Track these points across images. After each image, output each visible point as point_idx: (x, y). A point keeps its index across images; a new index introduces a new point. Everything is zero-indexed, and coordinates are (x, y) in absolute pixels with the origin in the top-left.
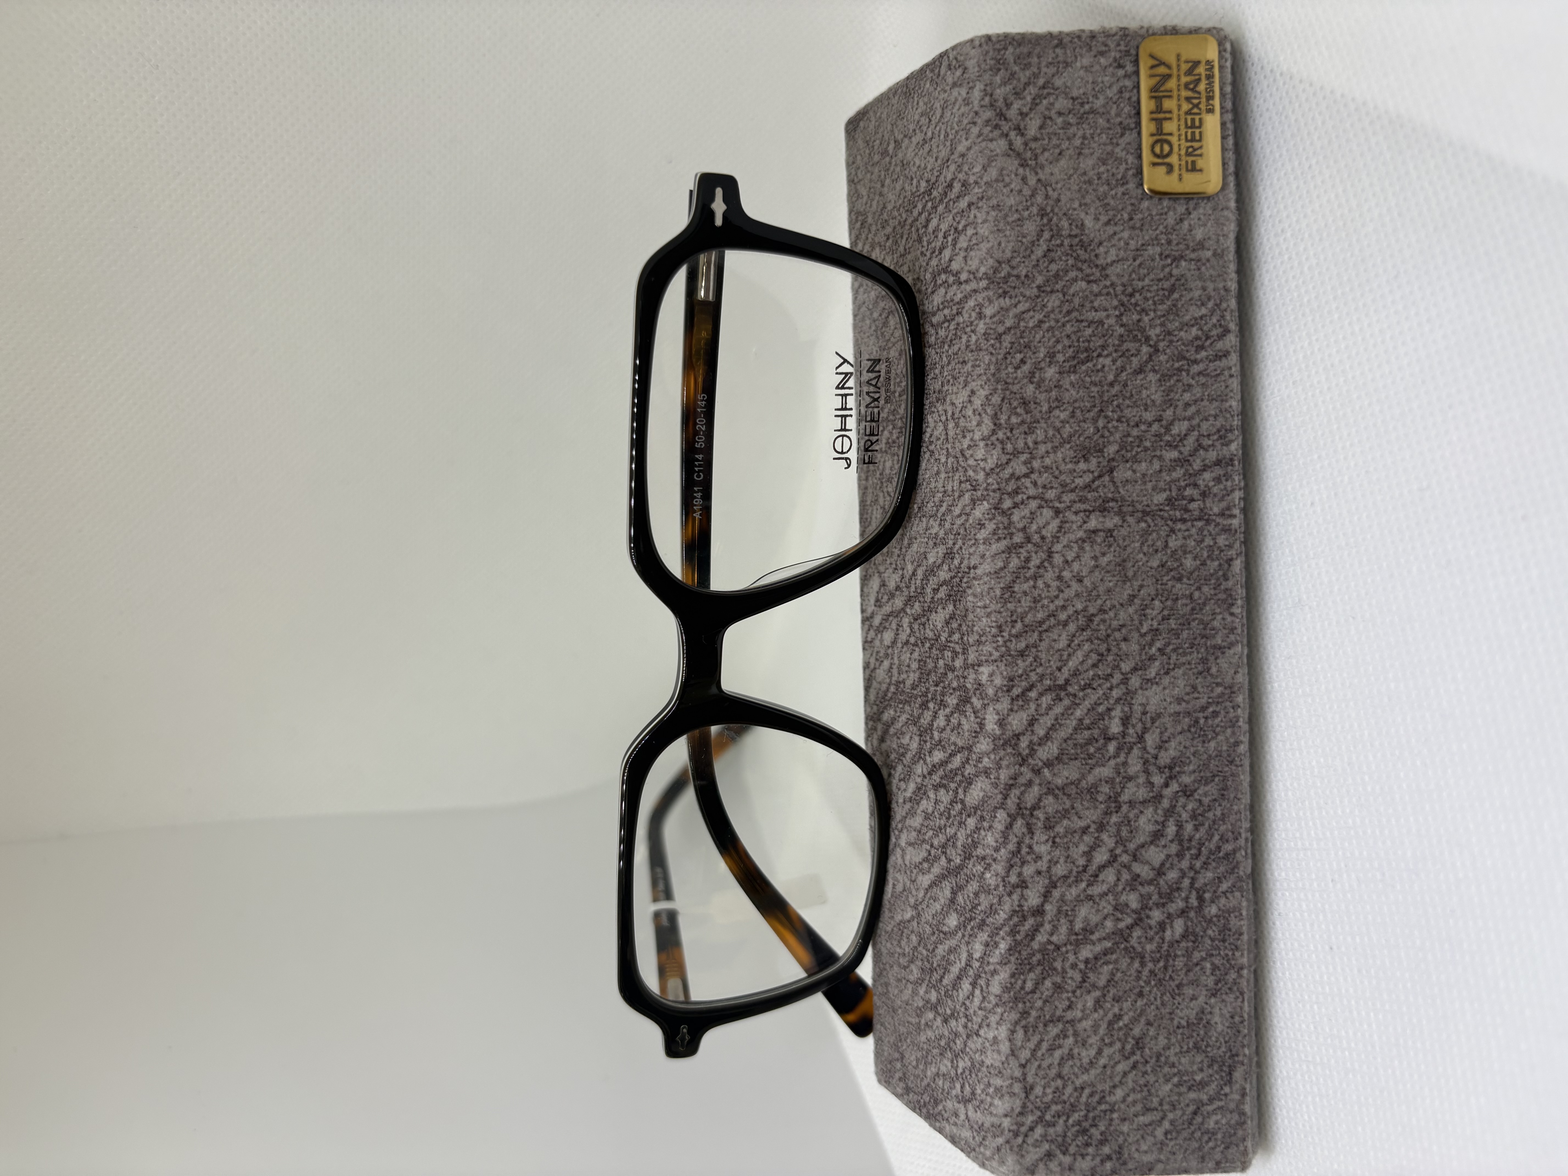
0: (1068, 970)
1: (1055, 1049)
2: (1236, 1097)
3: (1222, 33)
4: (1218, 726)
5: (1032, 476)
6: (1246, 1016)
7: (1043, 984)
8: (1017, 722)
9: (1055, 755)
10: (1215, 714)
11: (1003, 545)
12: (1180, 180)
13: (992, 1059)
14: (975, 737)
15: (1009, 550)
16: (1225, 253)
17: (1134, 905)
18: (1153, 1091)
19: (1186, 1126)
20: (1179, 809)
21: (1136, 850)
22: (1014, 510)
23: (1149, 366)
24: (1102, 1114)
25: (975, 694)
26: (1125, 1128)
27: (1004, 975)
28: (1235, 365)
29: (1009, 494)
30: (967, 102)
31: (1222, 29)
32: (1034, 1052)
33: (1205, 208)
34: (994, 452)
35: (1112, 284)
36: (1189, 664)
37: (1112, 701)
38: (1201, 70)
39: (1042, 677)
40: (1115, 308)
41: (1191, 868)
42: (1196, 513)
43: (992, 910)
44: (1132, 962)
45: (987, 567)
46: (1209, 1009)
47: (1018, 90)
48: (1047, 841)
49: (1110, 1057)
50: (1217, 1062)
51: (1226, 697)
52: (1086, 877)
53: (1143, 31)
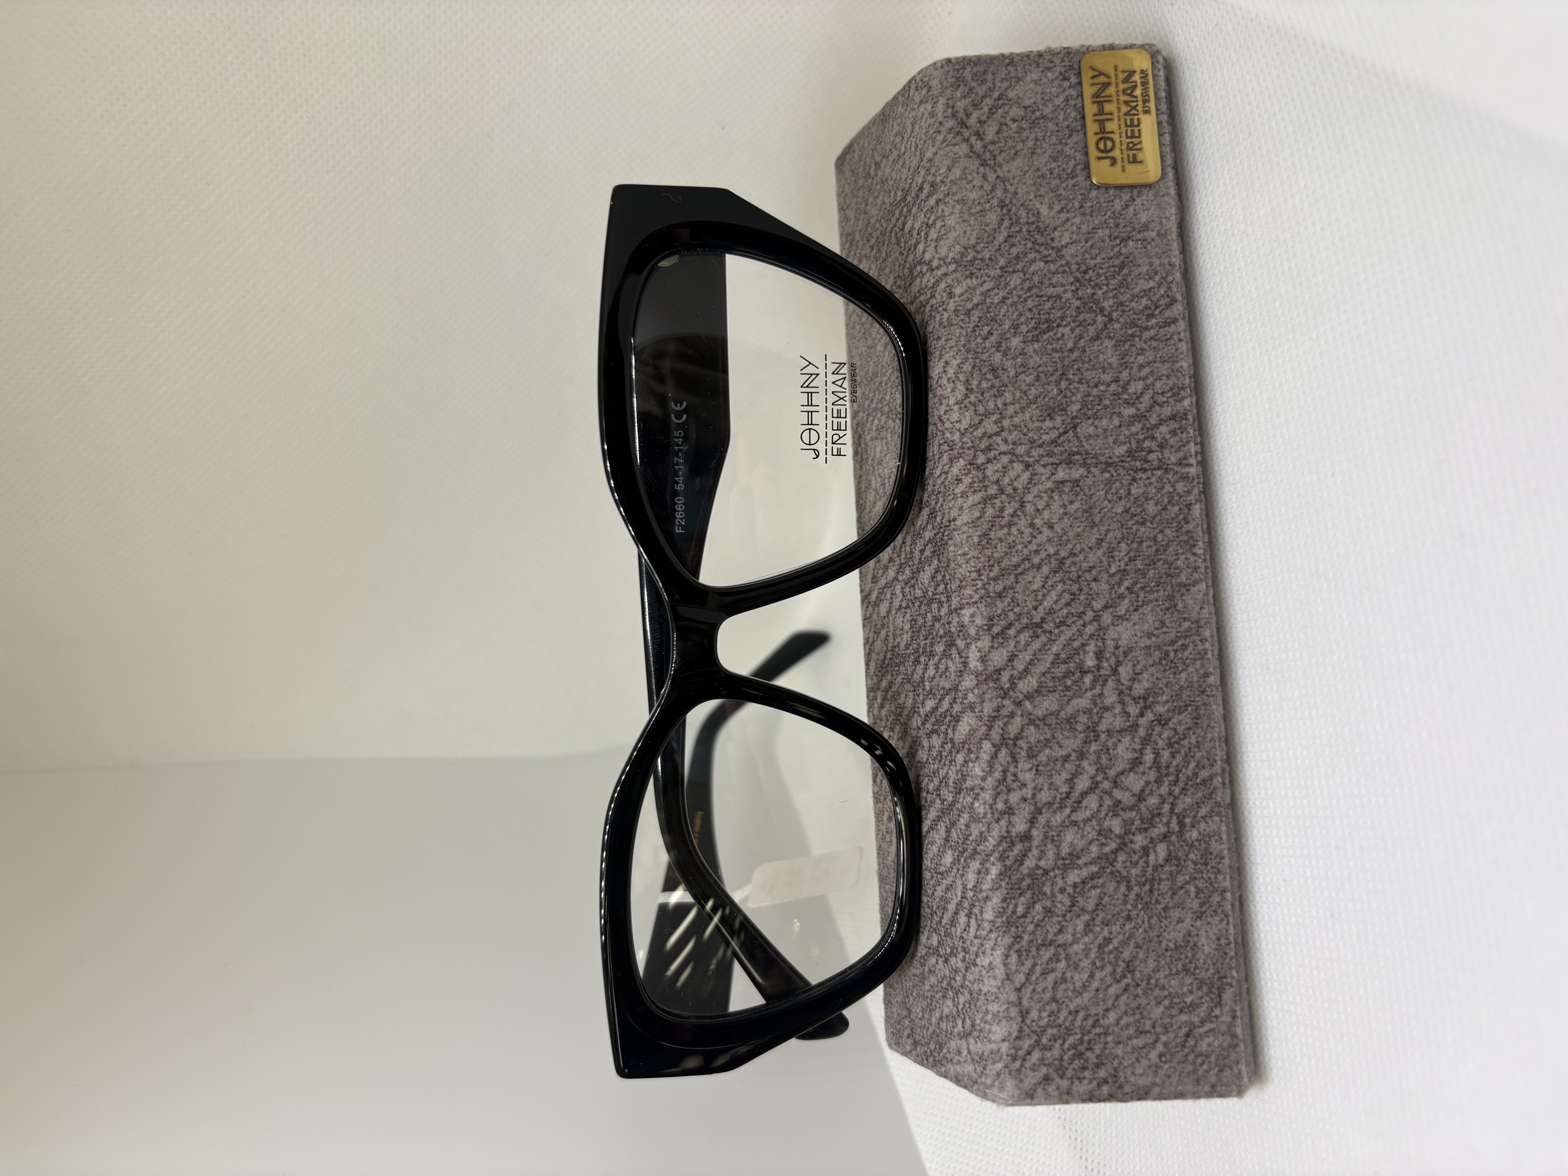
0: (1058, 895)
1: (1048, 973)
2: (1228, 1019)
3: (1154, 48)
4: (1187, 659)
5: (1003, 433)
6: (1232, 939)
7: (1034, 907)
8: (998, 658)
9: (1035, 688)
10: (1184, 647)
11: (978, 497)
12: (1123, 170)
13: (989, 985)
14: (960, 676)
15: (985, 501)
16: (1168, 233)
17: (1117, 830)
18: (1145, 1014)
19: (1179, 1049)
20: (1155, 737)
21: (1117, 777)
22: (988, 465)
23: (1105, 333)
24: (1097, 1038)
25: (959, 636)
26: (1119, 1051)
27: (996, 900)
28: (1185, 330)
29: (982, 451)
30: (932, 115)
31: (1154, 45)
32: (1028, 975)
33: (1147, 195)
34: (967, 414)
35: (1067, 264)
36: (1157, 600)
37: (1085, 637)
38: (1137, 78)
39: (1019, 616)
40: (1071, 284)
41: (1171, 793)
42: (1156, 463)
43: (982, 838)
44: (1118, 886)
45: (965, 517)
46: (1196, 932)
47: (976, 102)
48: (1031, 769)
49: (1102, 980)
50: (1206, 984)
51: (1194, 631)
52: (1069, 803)
53: (1083, 49)
